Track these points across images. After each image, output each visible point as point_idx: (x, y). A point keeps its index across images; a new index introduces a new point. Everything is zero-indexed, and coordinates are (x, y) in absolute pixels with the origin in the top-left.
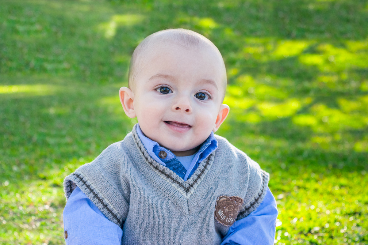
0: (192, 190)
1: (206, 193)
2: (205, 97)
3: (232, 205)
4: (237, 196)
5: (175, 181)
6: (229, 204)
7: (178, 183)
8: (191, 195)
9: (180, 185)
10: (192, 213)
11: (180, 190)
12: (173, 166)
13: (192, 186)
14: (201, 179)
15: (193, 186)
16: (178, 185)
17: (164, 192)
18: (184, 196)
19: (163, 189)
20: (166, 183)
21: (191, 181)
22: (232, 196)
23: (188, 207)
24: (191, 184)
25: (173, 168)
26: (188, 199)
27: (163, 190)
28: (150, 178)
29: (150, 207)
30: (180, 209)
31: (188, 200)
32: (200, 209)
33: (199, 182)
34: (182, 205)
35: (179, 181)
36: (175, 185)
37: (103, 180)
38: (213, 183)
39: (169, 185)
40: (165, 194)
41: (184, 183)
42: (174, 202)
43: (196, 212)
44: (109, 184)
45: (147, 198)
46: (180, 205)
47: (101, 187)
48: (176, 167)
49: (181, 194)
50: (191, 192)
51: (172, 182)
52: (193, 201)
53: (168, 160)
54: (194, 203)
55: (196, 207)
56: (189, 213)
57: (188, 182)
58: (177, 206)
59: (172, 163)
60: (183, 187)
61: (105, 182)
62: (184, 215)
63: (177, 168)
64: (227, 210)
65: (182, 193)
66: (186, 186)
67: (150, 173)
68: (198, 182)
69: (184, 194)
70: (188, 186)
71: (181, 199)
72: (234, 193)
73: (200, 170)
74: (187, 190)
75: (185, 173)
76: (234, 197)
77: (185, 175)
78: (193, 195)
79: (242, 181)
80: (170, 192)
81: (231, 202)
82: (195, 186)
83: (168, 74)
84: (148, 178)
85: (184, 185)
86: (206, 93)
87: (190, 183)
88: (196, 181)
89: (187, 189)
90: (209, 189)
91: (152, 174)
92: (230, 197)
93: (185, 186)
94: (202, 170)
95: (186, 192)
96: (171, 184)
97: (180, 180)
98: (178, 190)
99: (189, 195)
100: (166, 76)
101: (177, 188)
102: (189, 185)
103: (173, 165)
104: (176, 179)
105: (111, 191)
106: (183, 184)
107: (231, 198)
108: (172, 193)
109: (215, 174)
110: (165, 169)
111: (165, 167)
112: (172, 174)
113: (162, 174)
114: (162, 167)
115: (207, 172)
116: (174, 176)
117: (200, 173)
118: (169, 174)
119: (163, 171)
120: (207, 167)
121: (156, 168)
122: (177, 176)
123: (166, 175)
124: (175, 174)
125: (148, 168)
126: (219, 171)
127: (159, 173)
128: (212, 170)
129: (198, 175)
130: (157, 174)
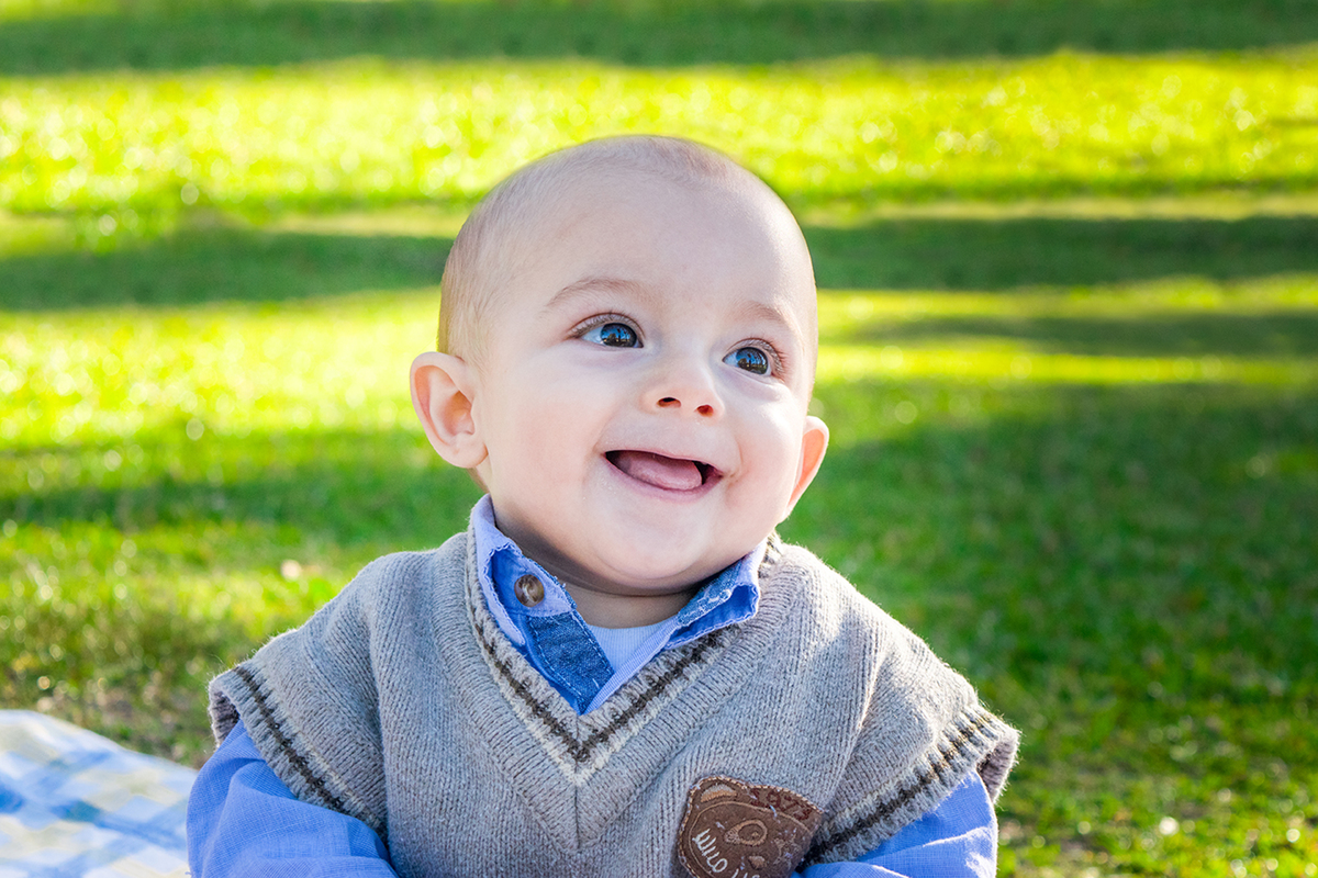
0: (601, 756)
1: (656, 771)
3: (760, 823)
4: (786, 790)
5: (539, 709)
6: (743, 815)
7: (550, 720)
8: (593, 771)
9: (558, 729)
10: (590, 843)
11: (554, 748)
12: (563, 647)
13: (602, 737)
14: (647, 713)
15: (610, 739)
16: (549, 728)
17: (491, 750)
18: (567, 774)
19: (489, 737)
20: (506, 717)
21: (600, 716)
22: (763, 784)
23: (577, 817)
24: (600, 730)
25: (563, 651)
26: (579, 784)
27: (490, 741)
28: (462, 690)
29: (438, 807)
30: (544, 824)
31: (576, 790)
32: (626, 829)
33: (636, 725)
34: (551, 811)
35: (555, 715)
36: (536, 728)
37: (312, 686)
38: (692, 731)
39: (515, 722)
40: (495, 758)
41: (573, 723)
42: (521, 793)
43: (608, 840)
45: (428, 772)
46: (542, 807)
47: (302, 714)
48: (573, 652)
49: (552, 766)
50: (597, 760)
51: (529, 715)
52: (599, 796)
53: (549, 617)
54: (601, 806)
55: (609, 822)
56: (580, 842)
57: (589, 721)
58: (532, 808)
59: (559, 632)
60: (568, 739)
61: (318, 694)
62: (558, 846)
63: (580, 657)
64: (734, 836)
65: (558, 760)
66: (578, 734)
67: (468, 670)
68: (630, 724)
69: (567, 768)
70: (585, 734)
71: (548, 783)
72: (776, 777)
73: (649, 678)
74: (580, 753)
75: (601, 685)
76: (773, 792)
77: (597, 691)
78: (603, 775)
79: (824, 734)
80: (509, 754)
81: (756, 808)
82: (619, 740)
84: (456, 690)
85: (574, 730)
87: (596, 726)
88: (621, 721)
89: (580, 748)
90: (673, 754)
91: (473, 676)
92: (752, 787)
93: (574, 736)
94: (657, 679)
95: (577, 758)
96: (526, 721)
97: (561, 708)
98: (544, 747)
99: (586, 772)
101: (542, 740)
102: (590, 733)
103: (564, 641)
104: (547, 706)
105: (335, 727)
106: (568, 726)
107: (755, 791)
108: (515, 756)
109: (709, 696)
110: (513, 661)
111: (513, 652)
112: (534, 681)
113: (504, 678)
114: (505, 651)
115: (679, 689)
116: (539, 693)
117: (645, 690)
118: (523, 682)
119: (508, 667)
120: (685, 670)
121: (492, 651)
122: (549, 693)
123: (513, 682)
124: (543, 684)
125: (469, 649)
126: (730, 688)
127: (495, 672)
128: (703, 681)
129: (638, 696)
130: (491, 677)
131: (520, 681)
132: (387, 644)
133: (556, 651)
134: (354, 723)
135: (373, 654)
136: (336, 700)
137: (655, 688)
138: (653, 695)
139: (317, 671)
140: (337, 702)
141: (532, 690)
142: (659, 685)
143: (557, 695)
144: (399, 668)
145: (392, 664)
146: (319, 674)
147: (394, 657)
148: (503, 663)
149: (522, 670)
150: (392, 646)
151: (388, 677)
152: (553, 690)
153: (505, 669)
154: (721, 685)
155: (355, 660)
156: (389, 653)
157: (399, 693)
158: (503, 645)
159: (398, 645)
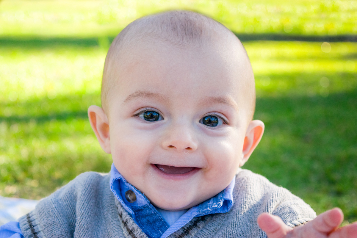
2: (217, 122)
12: (147, 218)
25: (147, 220)
28: (108, 231)
37: (51, 214)
44: (57, 221)
47: (44, 224)
48: (151, 220)
53: (140, 207)
59: (145, 212)
61: (53, 217)
63: (154, 222)
67: (112, 223)
75: (163, 232)
77: (161, 235)
83: (153, 90)
86: (218, 116)
100: (149, 95)
103: (147, 216)
105: (58, 232)
109: (207, 233)
110: (128, 220)
111: (128, 217)
112: (136, 229)
113: (125, 227)
114: (126, 216)
115: (196, 232)
116: (138, 235)
117: (181, 233)
118: (132, 230)
119: (127, 223)
120: (198, 224)
121: (121, 216)
122: (142, 235)
123: (128, 229)
124: (140, 230)
125: (114, 215)
126: (216, 228)
127: (122, 225)
128: (205, 227)
129: (178, 236)
130: (120, 227)
131: (131, 229)
132: (83, 207)
133: (144, 220)
134: (66, 233)
135: (77, 210)
136: (60, 221)
137: (185, 232)
138: (184, 235)
139: (55, 208)
140: (61, 223)
141: (135, 233)
142: (187, 231)
143: (145, 236)
144: (85, 218)
145: (83, 216)
146: (56, 210)
147: (84, 213)
148: (125, 221)
149: (132, 224)
150: (85, 208)
151: (80, 221)
152: (143, 234)
153: (125, 224)
154: (212, 228)
155: (70, 209)
156: (83, 211)
157: (83, 228)
158: (124, 214)
159: (87, 209)
